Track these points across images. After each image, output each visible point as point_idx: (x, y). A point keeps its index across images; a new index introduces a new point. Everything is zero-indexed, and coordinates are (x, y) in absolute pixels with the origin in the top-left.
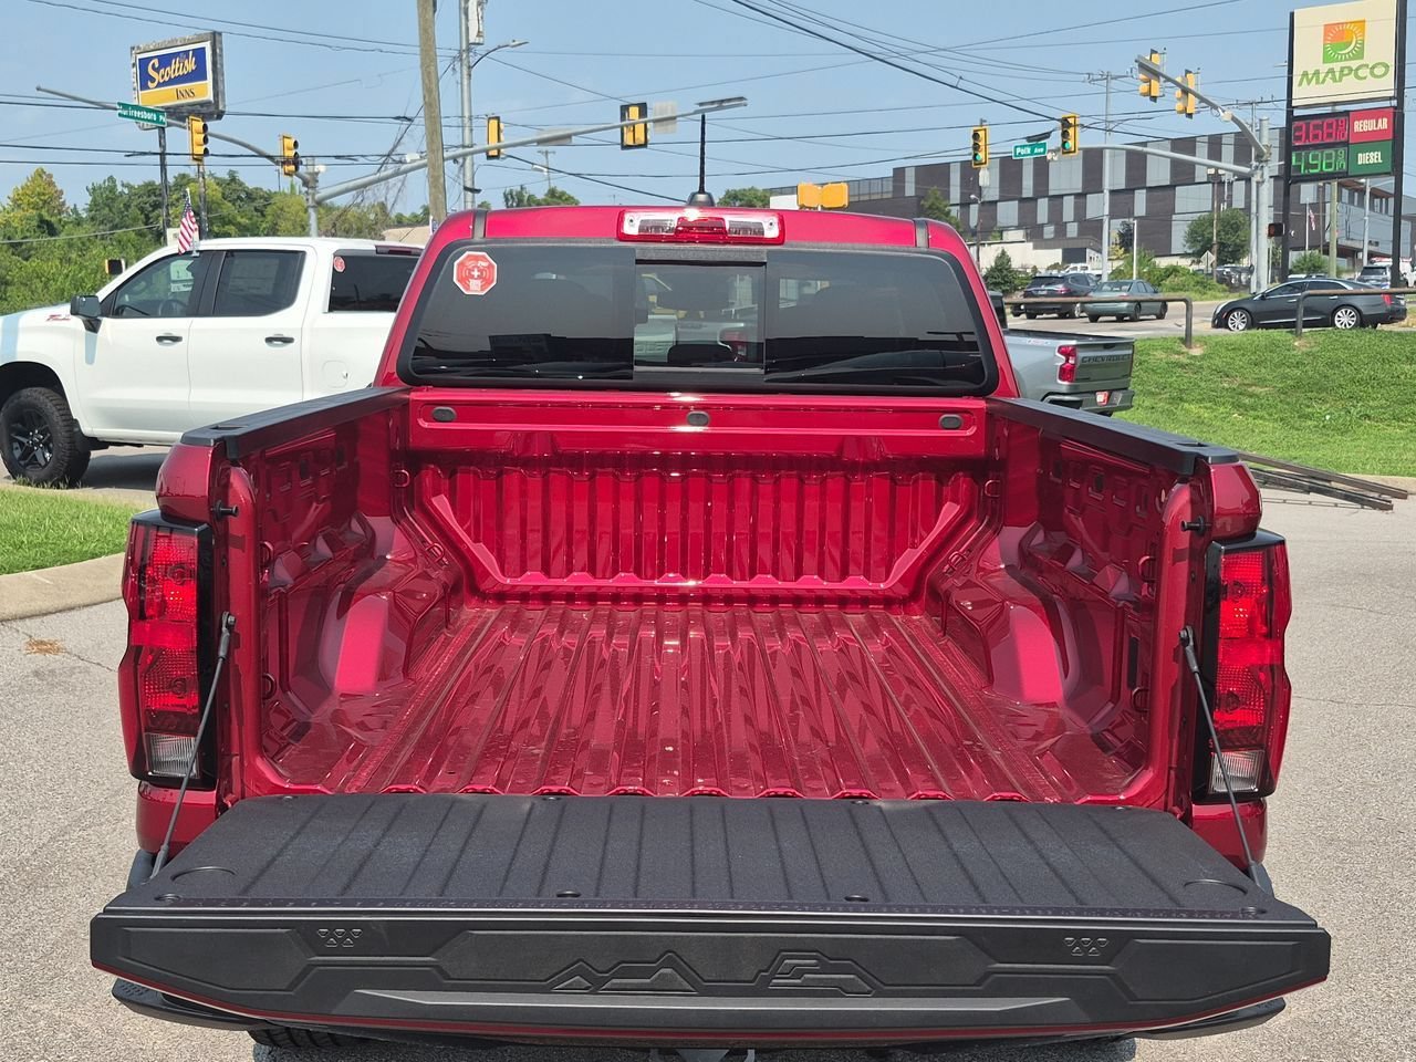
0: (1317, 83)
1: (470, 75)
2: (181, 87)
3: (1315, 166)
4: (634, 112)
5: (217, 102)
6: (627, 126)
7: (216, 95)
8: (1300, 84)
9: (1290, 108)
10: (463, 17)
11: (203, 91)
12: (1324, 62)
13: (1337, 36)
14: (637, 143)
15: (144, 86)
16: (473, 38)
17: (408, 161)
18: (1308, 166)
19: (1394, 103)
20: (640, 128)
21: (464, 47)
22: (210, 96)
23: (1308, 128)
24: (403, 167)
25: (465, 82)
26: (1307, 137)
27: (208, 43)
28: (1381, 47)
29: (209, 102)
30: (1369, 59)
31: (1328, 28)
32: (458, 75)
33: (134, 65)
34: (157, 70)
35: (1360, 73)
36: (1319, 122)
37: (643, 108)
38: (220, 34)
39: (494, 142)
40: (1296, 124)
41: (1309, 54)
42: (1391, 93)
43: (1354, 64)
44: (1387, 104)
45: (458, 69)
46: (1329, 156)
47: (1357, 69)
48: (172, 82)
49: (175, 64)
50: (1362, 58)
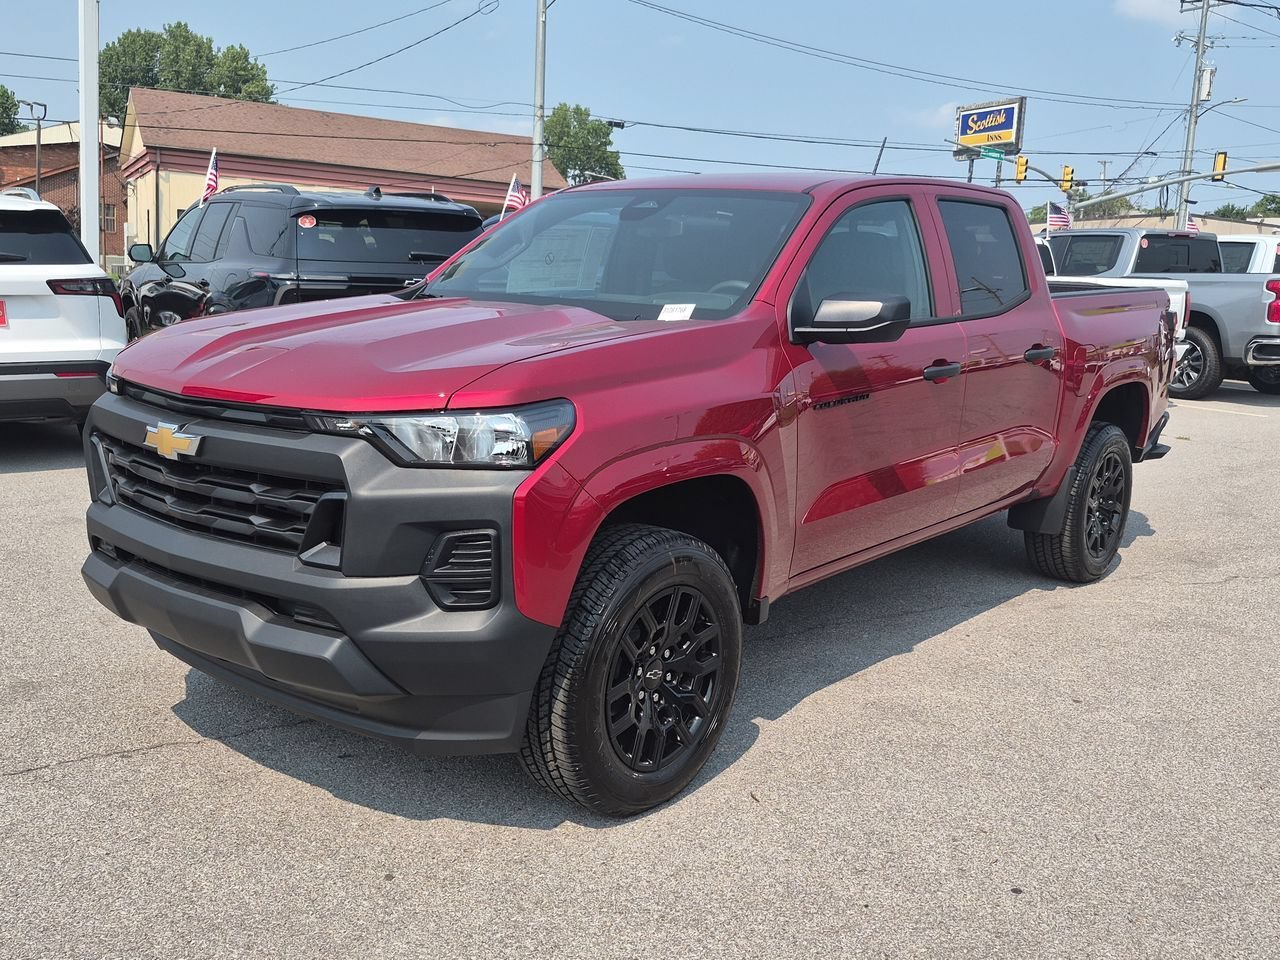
1: (1196, 122)
2: (991, 133)
5: (1017, 143)
7: (1018, 138)
10: (1197, 83)
11: (1009, 135)
15: (964, 132)
16: (1203, 96)
17: (1150, 181)
21: (1195, 103)
22: (1013, 139)
24: (1146, 186)
25: (1192, 127)
27: (1016, 104)
29: (1012, 143)
32: (1187, 123)
33: (958, 119)
34: (976, 123)
38: (1025, 98)
39: (1219, 170)
45: (1188, 119)
48: (985, 130)
49: (990, 118)
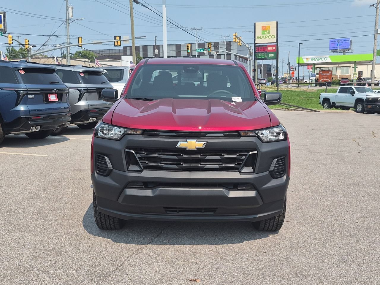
0: (261, 38)
1: (69, 26)
3: (260, 57)
4: (118, 38)
5: (5, 29)
6: (116, 41)
7: (5, 27)
8: (257, 39)
9: (255, 44)
10: (67, 12)
12: (262, 34)
13: (264, 28)
14: (118, 45)
16: (70, 17)
17: (57, 46)
18: (259, 56)
19: (276, 44)
20: (119, 42)
21: (67, 19)
22: (3, 28)
23: (259, 48)
24: (56, 48)
25: (68, 27)
26: (259, 50)
27: (2, 14)
28: (273, 32)
30: (271, 34)
31: (263, 27)
32: (66, 26)
35: (269, 37)
36: (261, 47)
37: (120, 37)
38: (6, 12)
39: (80, 43)
40: (256, 47)
41: (259, 33)
42: (276, 42)
43: (268, 35)
44: (274, 44)
45: (66, 24)
46: (263, 55)
47: (269, 36)
50: (270, 34)
